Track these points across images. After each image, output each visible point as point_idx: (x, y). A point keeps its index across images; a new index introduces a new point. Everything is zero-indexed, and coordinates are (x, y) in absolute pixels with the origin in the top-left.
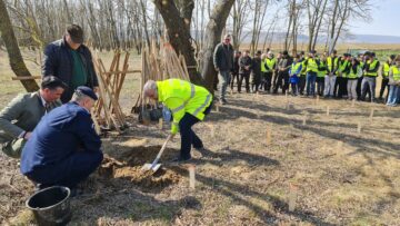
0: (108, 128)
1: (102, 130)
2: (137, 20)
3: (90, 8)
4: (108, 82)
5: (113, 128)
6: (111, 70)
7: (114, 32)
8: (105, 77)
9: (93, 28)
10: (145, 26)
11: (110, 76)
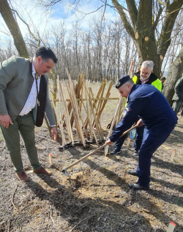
0: (91, 141)
1: (87, 143)
2: (114, 63)
3: (89, 56)
4: (94, 106)
5: (94, 142)
6: (98, 97)
7: (100, 70)
8: (93, 102)
9: (89, 68)
10: (119, 67)
11: (96, 101)
